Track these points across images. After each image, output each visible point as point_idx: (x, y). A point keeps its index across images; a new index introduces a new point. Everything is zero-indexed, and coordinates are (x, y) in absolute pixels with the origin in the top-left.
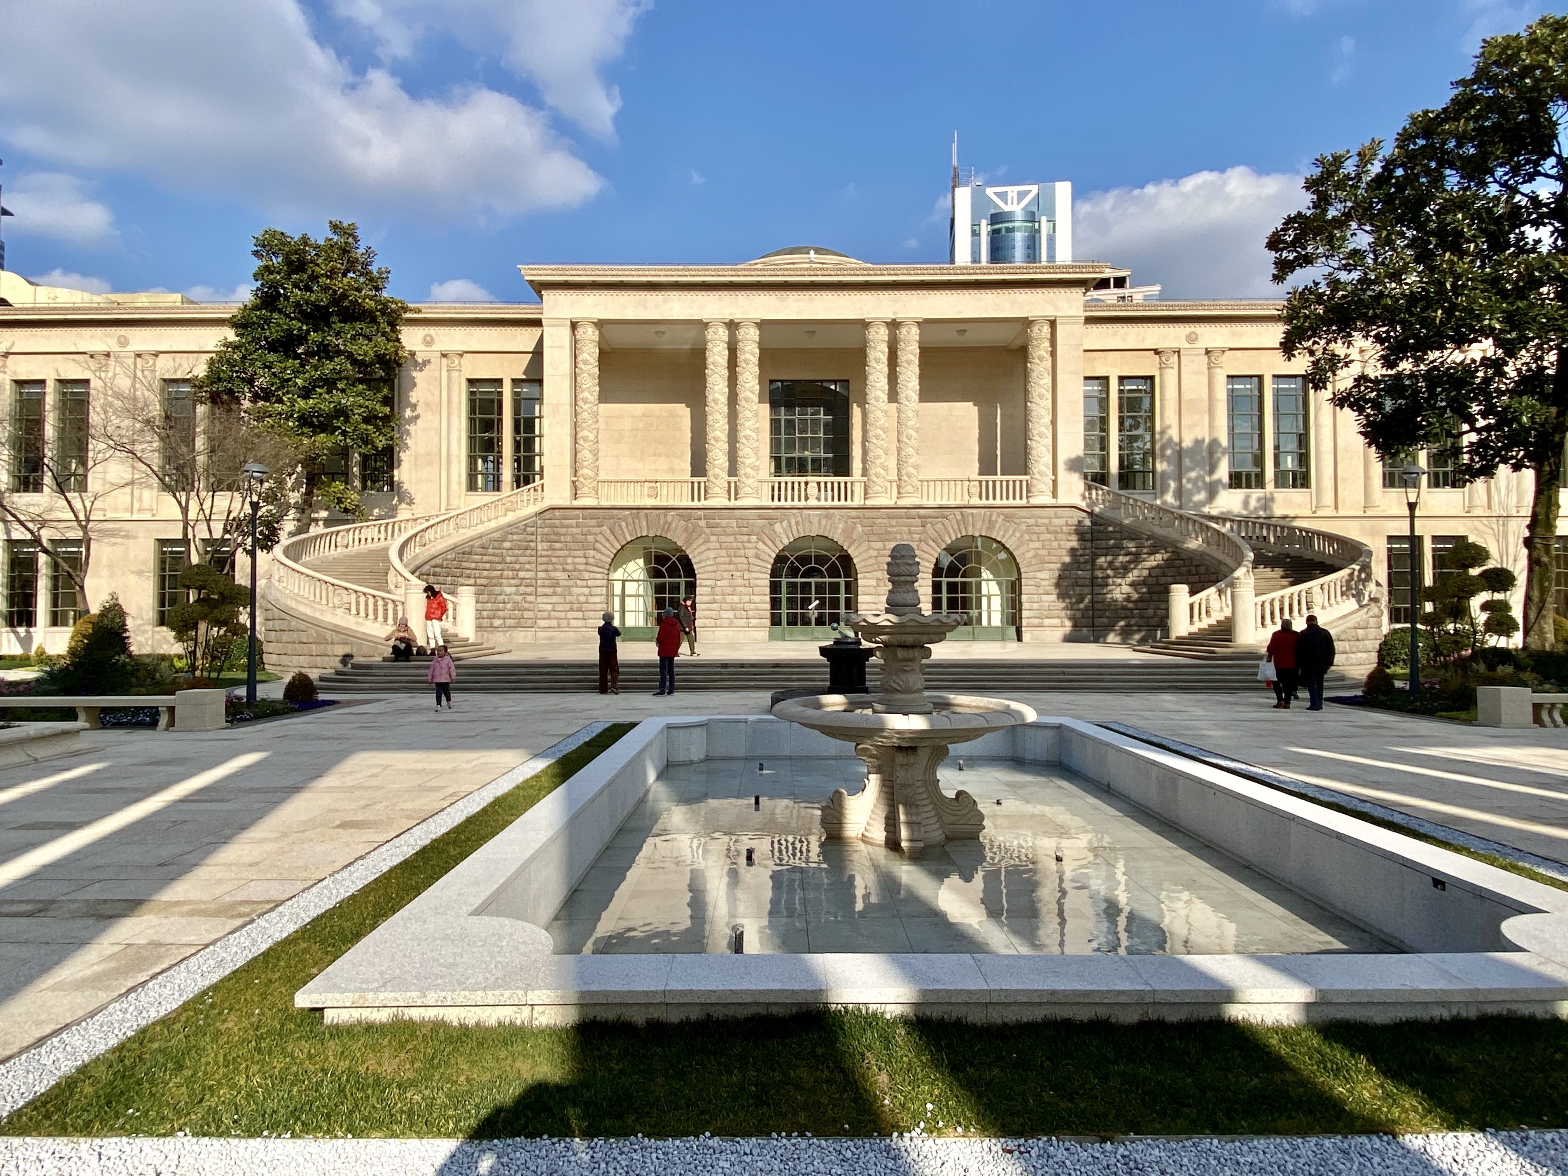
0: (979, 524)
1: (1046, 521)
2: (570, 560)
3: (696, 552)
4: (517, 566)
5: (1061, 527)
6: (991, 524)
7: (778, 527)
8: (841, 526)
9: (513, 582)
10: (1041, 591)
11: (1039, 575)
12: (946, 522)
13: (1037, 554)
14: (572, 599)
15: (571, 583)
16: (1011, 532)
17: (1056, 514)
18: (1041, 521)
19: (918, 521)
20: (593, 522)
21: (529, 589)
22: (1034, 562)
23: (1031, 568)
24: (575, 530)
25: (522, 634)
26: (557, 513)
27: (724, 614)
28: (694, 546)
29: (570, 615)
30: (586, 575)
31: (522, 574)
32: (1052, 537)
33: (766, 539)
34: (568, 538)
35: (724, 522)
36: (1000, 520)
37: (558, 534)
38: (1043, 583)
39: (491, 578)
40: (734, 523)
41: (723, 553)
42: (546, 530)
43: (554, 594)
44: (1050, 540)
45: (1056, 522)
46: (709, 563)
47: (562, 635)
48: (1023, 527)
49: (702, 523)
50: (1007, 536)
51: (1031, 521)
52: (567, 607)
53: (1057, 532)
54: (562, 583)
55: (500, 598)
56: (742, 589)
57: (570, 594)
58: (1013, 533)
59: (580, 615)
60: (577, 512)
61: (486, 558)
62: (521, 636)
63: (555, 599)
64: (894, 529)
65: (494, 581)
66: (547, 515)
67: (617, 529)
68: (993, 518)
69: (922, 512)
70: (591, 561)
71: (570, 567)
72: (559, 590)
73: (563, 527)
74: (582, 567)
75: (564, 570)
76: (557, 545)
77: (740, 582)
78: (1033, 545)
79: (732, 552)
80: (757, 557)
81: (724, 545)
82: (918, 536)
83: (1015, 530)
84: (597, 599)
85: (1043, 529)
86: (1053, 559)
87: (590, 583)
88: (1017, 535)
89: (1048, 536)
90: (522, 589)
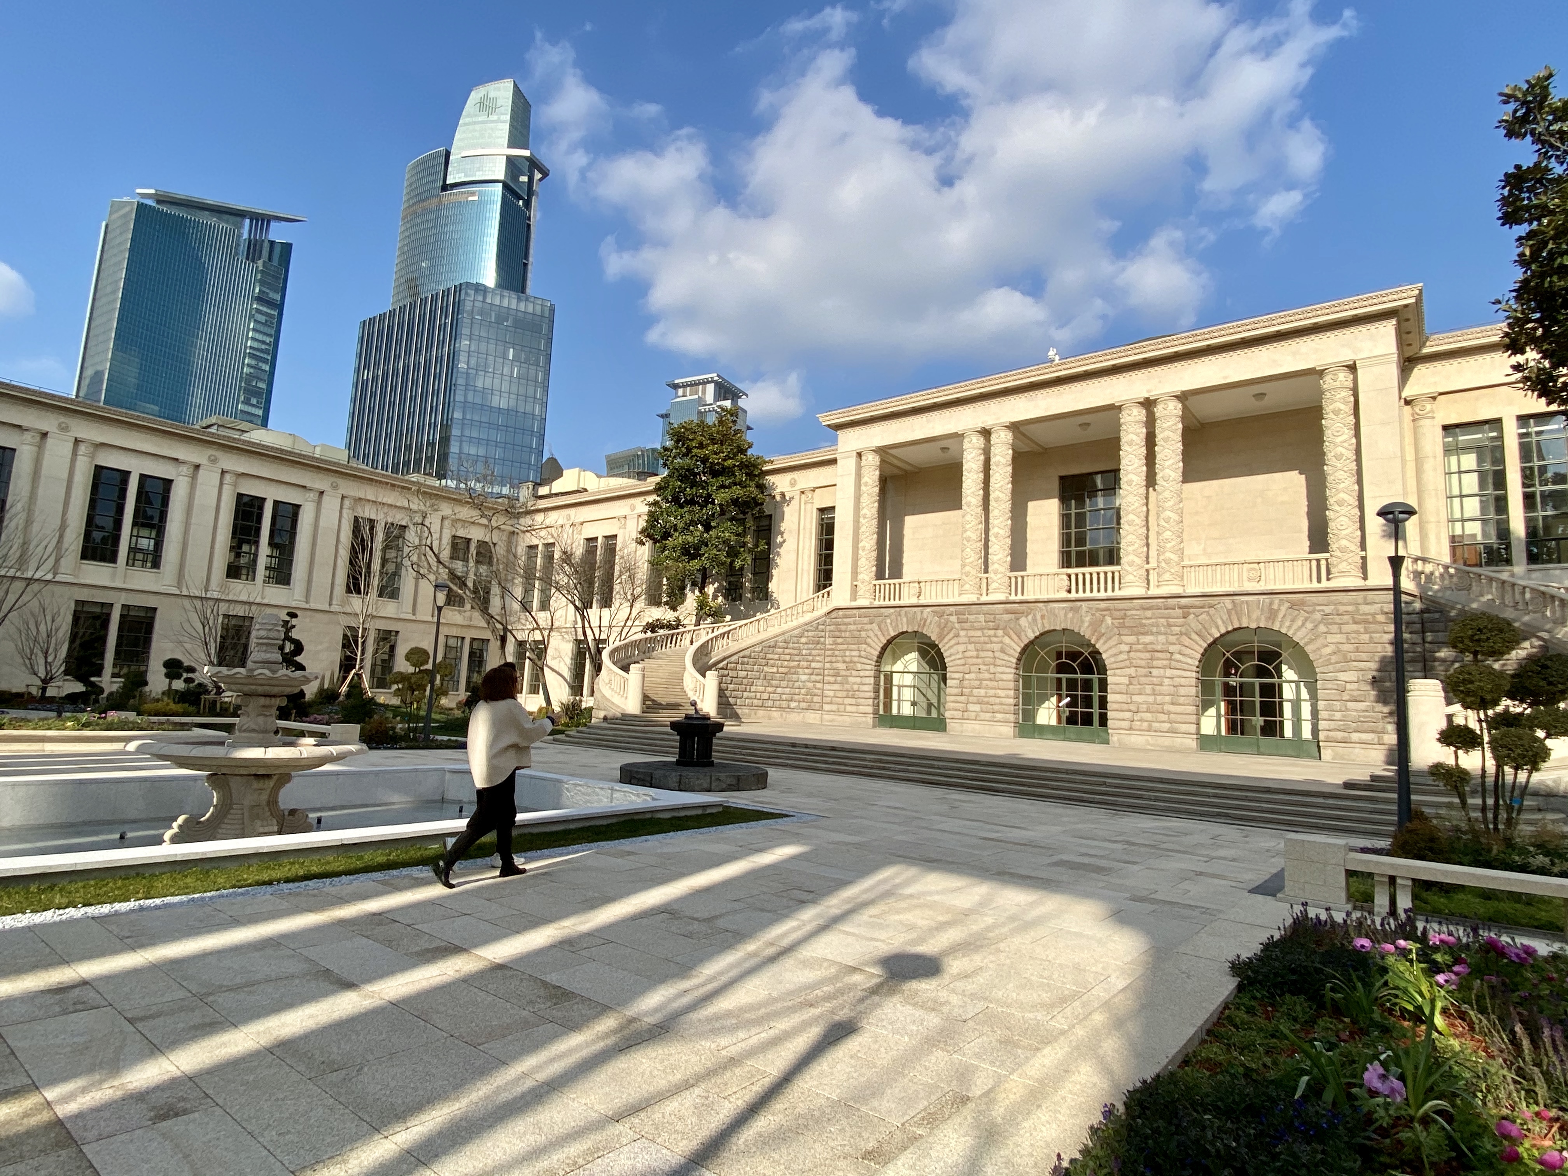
0: (1256, 614)
1: (1350, 608)
2: (847, 653)
3: (947, 646)
4: (810, 658)
5: (1373, 615)
6: (1273, 614)
7: (1023, 621)
8: (1088, 619)
9: (806, 671)
10: (1346, 697)
11: (1343, 676)
12: (1212, 611)
13: (1339, 651)
14: (848, 687)
15: (848, 673)
16: (1299, 623)
17: (1365, 598)
18: (1342, 608)
19: (1179, 612)
20: (866, 620)
21: (819, 678)
22: (1334, 658)
23: (1331, 668)
24: (853, 627)
25: (812, 716)
26: (841, 613)
27: (971, 707)
28: (946, 640)
29: (847, 701)
30: (859, 666)
31: (813, 665)
32: (1360, 628)
33: (1011, 632)
34: (847, 634)
35: (971, 618)
36: (1283, 608)
37: (840, 631)
38: (1348, 686)
39: (790, 667)
40: (982, 618)
41: (971, 647)
42: (832, 628)
43: (835, 683)
44: (1358, 632)
45: (1365, 608)
46: (958, 656)
47: (840, 718)
48: (1318, 616)
49: (953, 619)
50: (1294, 627)
51: (1328, 609)
52: (844, 694)
53: (1366, 622)
54: (842, 673)
55: (797, 684)
56: (988, 683)
57: (847, 683)
58: (1303, 624)
59: (853, 701)
60: (855, 611)
61: (787, 651)
62: (812, 717)
63: (836, 687)
64: (1150, 621)
65: (793, 670)
66: (834, 615)
67: (883, 626)
68: (1275, 607)
69: (1183, 601)
70: (863, 653)
71: (847, 659)
72: (839, 679)
73: (845, 624)
74: (856, 659)
75: (844, 662)
76: (840, 640)
77: (987, 676)
78: (1330, 638)
79: (979, 646)
80: (1003, 651)
81: (972, 640)
82: (1178, 629)
83: (1306, 620)
84: (866, 688)
85: (1346, 618)
86: (1364, 656)
87: (862, 673)
88: (1309, 625)
89: (1355, 627)
90: (814, 677)
